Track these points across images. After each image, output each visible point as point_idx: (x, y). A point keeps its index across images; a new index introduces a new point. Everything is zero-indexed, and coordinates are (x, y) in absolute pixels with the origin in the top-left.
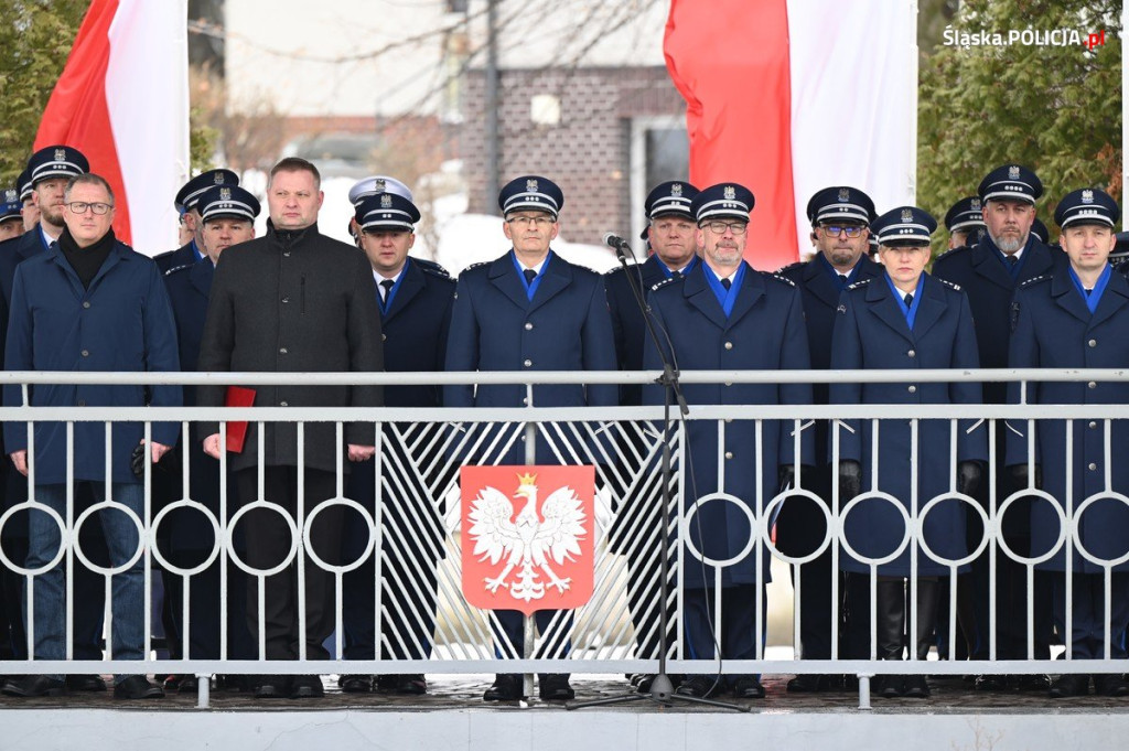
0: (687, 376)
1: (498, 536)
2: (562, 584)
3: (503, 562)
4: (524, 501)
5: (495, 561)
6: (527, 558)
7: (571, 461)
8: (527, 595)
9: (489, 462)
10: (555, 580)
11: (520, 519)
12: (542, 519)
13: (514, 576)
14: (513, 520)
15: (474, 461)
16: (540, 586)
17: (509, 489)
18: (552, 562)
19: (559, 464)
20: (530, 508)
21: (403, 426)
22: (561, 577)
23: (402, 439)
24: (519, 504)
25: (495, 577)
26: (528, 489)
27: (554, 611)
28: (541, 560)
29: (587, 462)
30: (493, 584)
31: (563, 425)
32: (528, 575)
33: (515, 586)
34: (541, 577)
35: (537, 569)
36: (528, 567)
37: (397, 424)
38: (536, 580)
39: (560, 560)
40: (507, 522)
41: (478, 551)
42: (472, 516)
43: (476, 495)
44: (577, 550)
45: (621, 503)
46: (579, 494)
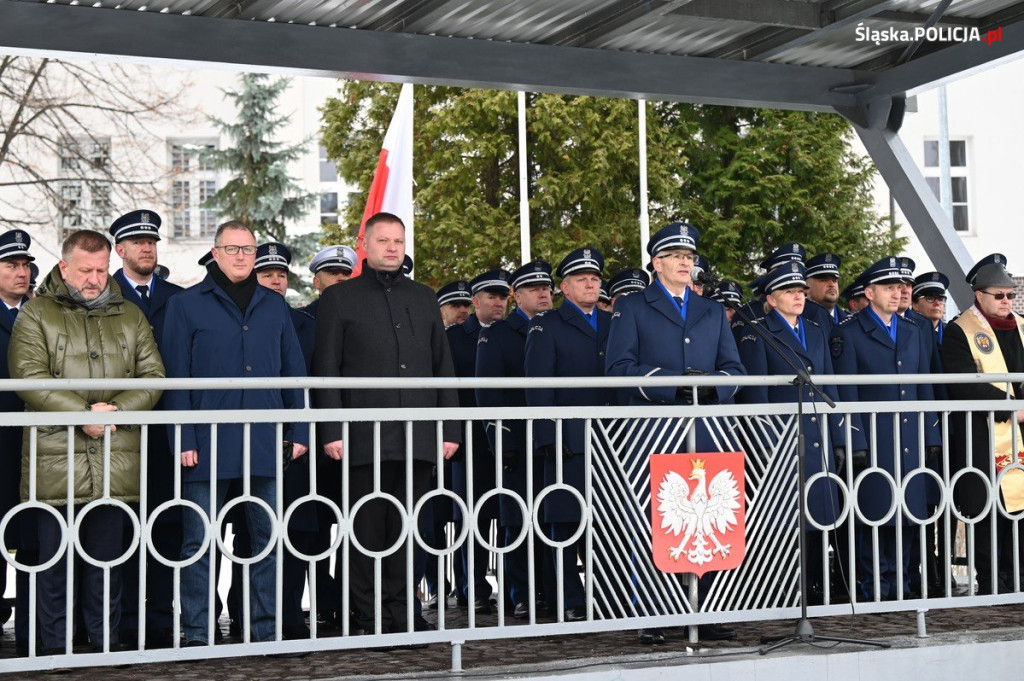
1: (679, 512)
2: (723, 548)
3: (682, 533)
4: (696, 482)
5: (677, 533)
6: (700, 529)
7: (726, 449)
8: (700, 560)
9: (669, 450)
10: (719, 547)
11: (694, 497)
12: (709, 497)
13: (690, 546)
14: (689, 498)
16: (709, 552)
17: (686, 473)
18: (717, 532)
20: (701, 488)
21: (606, 422)
22: (723, 544)
23: (606, 432)
24: (693, 484)
25: (677, 546)
26: (699, 472)
28: (709, 531)
29: (737, 449)
30: (676, 552)
32: (700, 543)
33: (692, 553)
34: (711, 545)
35: (707, 538)
36: (700, 537)
37: (603, 420)
38: (706, 547)
39: (723, 531)
40: (685, 500)
41: (664, 525)
42: (659, 495)
43: (662, 478)
44: (734, 521)
45: (761, 482)
46: (736, 475)
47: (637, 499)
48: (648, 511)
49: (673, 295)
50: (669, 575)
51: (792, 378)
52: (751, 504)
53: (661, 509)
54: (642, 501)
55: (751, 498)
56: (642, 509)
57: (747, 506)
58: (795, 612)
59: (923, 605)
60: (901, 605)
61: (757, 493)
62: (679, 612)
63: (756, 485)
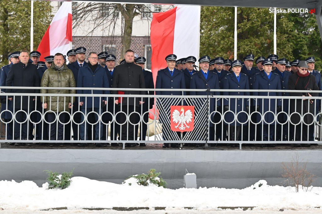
0: (211, 90)
1: (177, 118)
2: (188, 127)
3: (178, 123)
4: (182, 112)
5: (176, 123)
6: (182, 122)
7: (190, 105)
8: (182, 129)
9: (176, 105)
10: (187, 126)
11: (181, 115)
12: (185, 115)
13: (180, 126)
14: (180, 115)
15: (173, 105)
16: (184, 127)
18: (186, 123)
19: (188, 105)
20: (183, 113)
21: (161, 98)
22: (188, 126)
23: (160, 101)
24: (181, 113)
25: (177, 126)
26: (182, 110)
27: (187, 132)
28: (185, 123)
29: (193, 105)
30: (176, 127)
31: (189, 99)
32: (182, 126)
33: (180, 127)
34: (185, 126)
35: (184, 124)
36: (182, 124)
37: (159, 98)
38: (184, 126)
39: (188, 123)
40: (179, 116)
41: (173, 121)
42: (173, 115)
43: (173, 111)
44: (191, 121)
45: (199, 113)
46: (191, 111)
47: (167, 115)
48: (170, 118)
49: (170, 70)
50: (175, 132)
51: (206, 90)
52: (196, 118)
53: (173, 117)
54: (168, 116)
55: (196, 116)
56: (168, 117)
57: (195, 118)
58: (204, 142)
59: (241, 142)
60: (235, 142)
61: (197, 115)
62: (177, 140)
63: (197, 113)
